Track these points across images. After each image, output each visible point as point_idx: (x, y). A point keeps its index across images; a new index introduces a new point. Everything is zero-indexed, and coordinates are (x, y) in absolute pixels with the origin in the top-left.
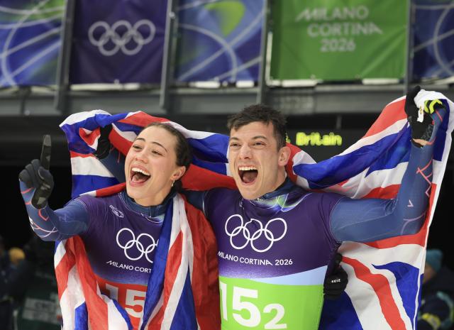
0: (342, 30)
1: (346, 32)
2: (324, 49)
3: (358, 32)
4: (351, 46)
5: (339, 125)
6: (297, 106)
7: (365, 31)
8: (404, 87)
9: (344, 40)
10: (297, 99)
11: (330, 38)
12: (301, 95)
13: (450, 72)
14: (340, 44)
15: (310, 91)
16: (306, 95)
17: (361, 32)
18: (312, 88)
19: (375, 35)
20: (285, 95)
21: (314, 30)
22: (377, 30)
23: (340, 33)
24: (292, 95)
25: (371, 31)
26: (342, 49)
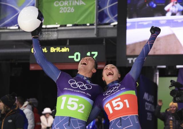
0: (69, 3)
1: (70, 4)
2: (61, 12)
3: (75, 4)
4: (72, 10)
5: (68, 43)
6: (50, 36)
7: (78, 4)
8: (94, 27)
9: (69, 8)
10: (50, 33)
11: (63, 7)
12: (51, 31)
13: (114, 20)
14: (68, 10)
15: (56, 29)
16: (54, 31)
17: (76, 4)
18: (57, 28)
19: (82, 5)
20: (45, 31)
21: (57, 4)
22: (83, 3)
23: (68, 5)
24: (48, 31)
25: (81, 4)
26: (68, 11)
